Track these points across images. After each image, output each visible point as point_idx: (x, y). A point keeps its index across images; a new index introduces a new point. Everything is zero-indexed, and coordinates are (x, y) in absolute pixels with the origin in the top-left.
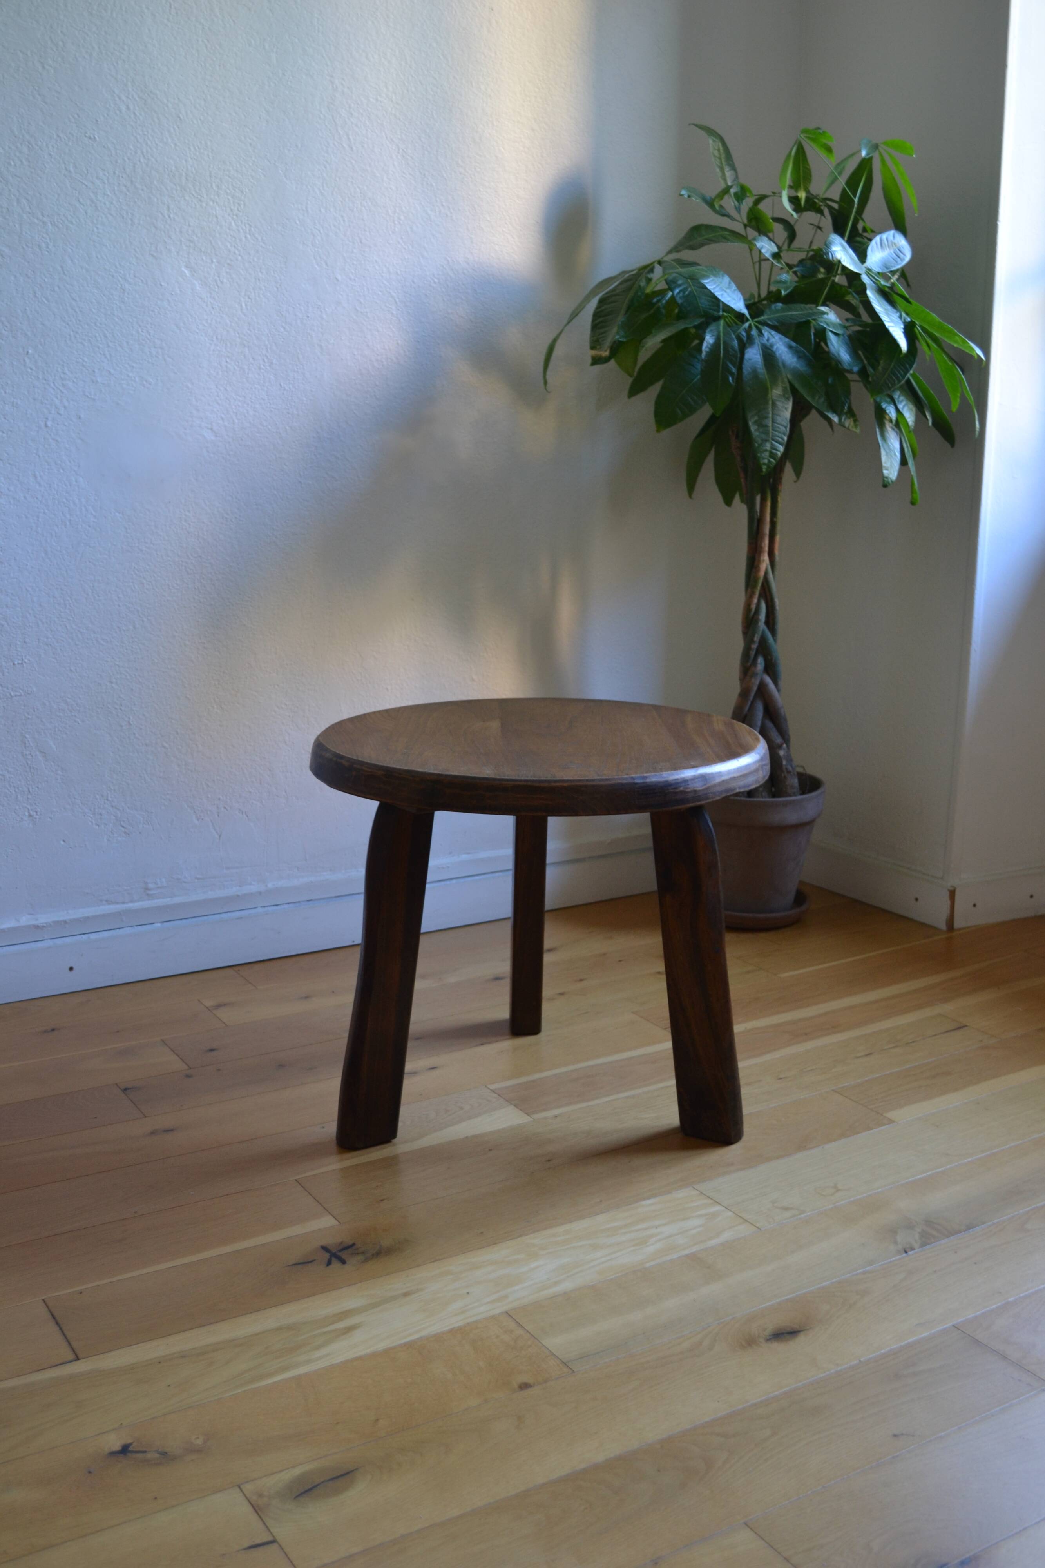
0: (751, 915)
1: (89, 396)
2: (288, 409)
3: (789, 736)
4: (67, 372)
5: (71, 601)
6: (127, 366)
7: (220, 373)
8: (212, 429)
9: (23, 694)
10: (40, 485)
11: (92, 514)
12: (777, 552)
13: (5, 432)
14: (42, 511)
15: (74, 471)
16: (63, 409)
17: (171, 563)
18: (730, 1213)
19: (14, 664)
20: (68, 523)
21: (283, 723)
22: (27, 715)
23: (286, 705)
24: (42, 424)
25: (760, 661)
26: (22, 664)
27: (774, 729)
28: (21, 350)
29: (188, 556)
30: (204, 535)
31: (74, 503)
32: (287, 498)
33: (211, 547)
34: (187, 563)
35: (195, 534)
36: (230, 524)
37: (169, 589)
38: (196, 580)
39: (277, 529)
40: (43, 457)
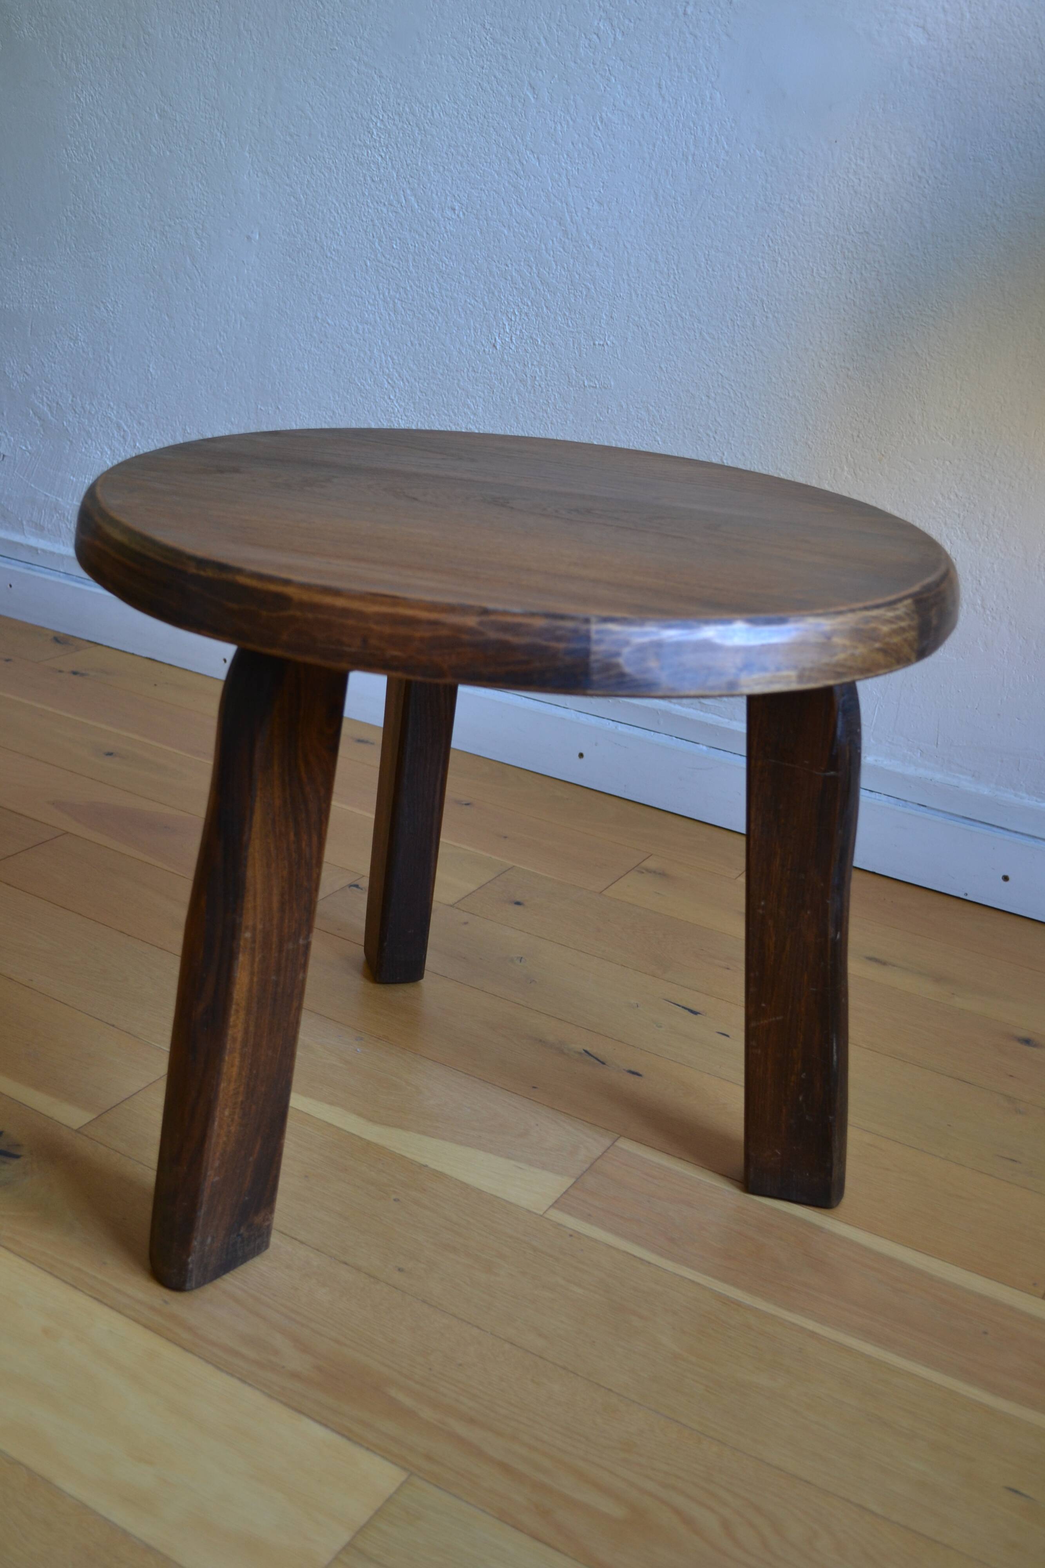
5: (676, 271)
9: (598, 386)
10: (664, 99)
11: (724, 148)
14: (661, 137)
15: (711, 82)
17: (821, 236)
19: (594, 344)
20: (690, 158)
21: (946, 524)
22: (598, 415)
23: (957, 495)
24: (681, 11)
26: (603, 345)
29: (848, 229)
30: (879, 200)
31: (703, 130)
32: (1031, 154)
33: (887, 220)
34: (845, 240)
35: (866, 195)
36: (925, 187)
37: (812, 275)
38: (855, 269)
39: (1002, 205)
40: (675, 58)
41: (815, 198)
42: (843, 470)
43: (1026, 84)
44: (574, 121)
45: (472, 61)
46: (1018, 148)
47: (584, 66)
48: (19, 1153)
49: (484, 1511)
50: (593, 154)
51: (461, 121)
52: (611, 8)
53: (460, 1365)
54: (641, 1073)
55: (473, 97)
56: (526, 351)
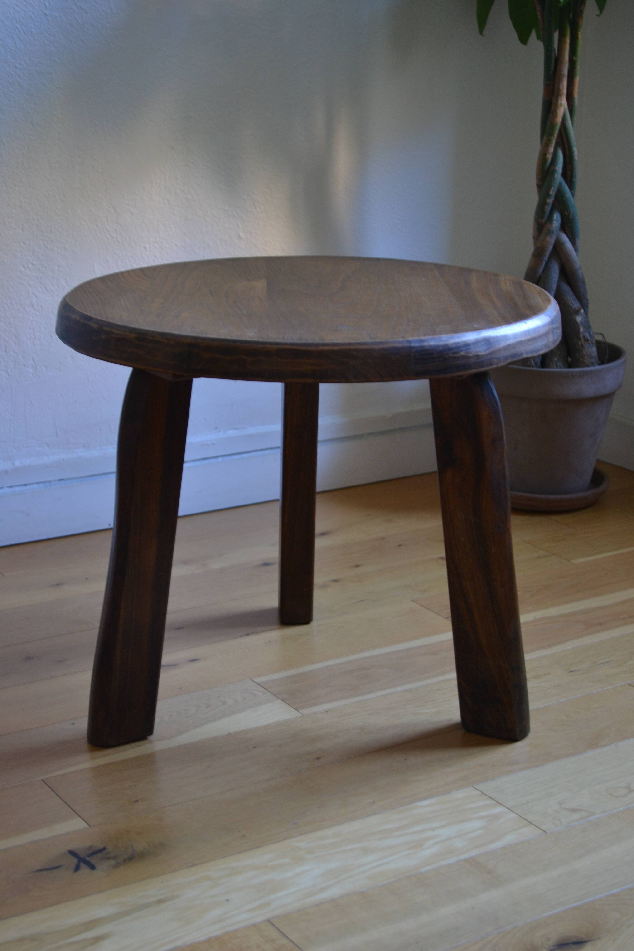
0: (543, 496)
3: (587, 300)
12: (576, 95)
18: (513, 815)
21: (30, 285)
23: (33, 264)
25: (557, 217)
27: (571, 293)
39: (20, 67)
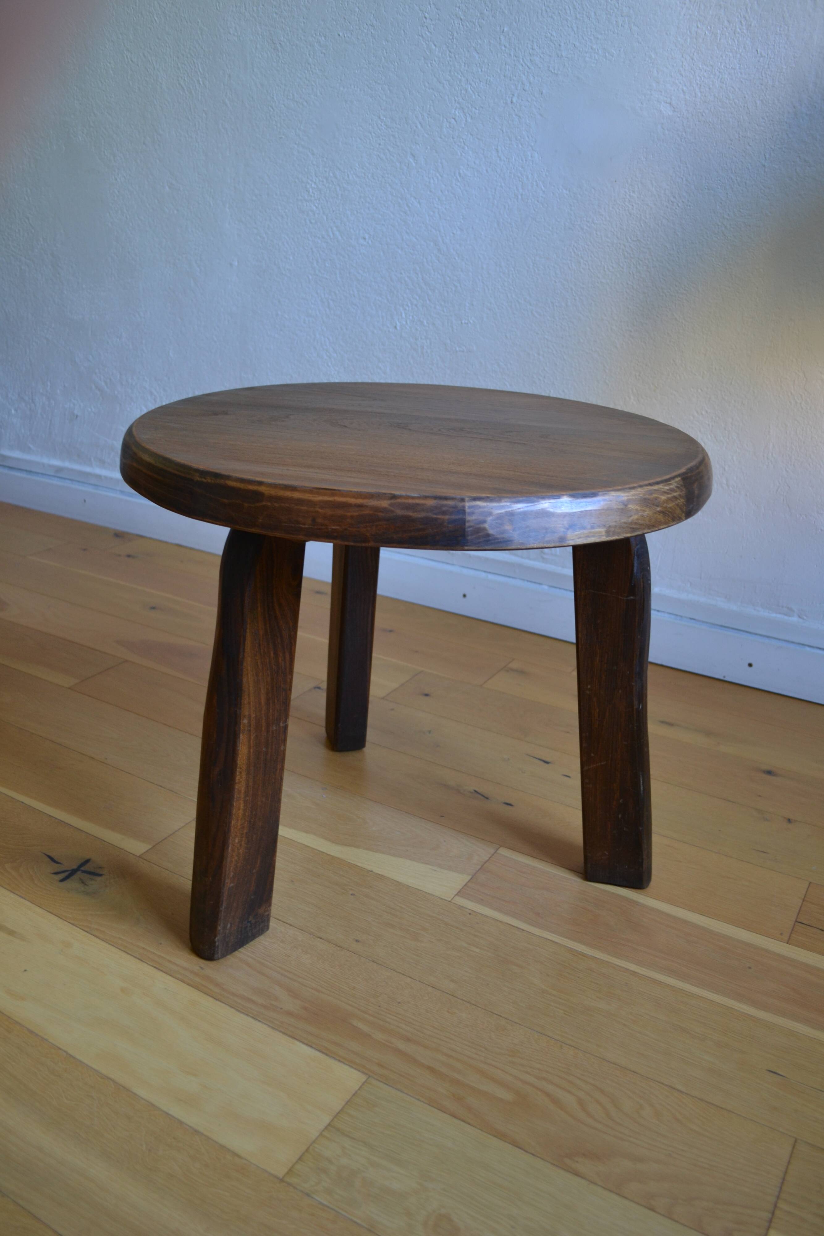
1: (553, 71)
2: (762, 79)
4: (535, 47)
5: (514, 272)
6: (592, 38)
7: (689, 40)
8: (670, 104)
9: (465, 350)
10: (500, 159)
11: (541, 189)
13: (477, 108)
14: (500, 184)
15: (531, 146)
16: (528, 85)
17: (609, 244)
20: (520, 197)
21: (700, 431)
22: (466, 370)
23: (707, 412)
24: (509, 101)
26: (467, 323)
28: (498, 28)
29: (627, 239)
30: (646, 218)
31: (527, 178)
32: (745, 183)
33: (652, 232)
34: (625, 246)
35: (638, 215)
36: (676, 209)
37: (604, 270)
38: (632, 265)
39: (728, 218)
40: (507, 132)
41: (604, 219)
42: (630, 398)
43: (740, 137)
44: (442, 176)
45: (373, 141)
46: (736, 180)
47: (446, 140)
48: (101, 873)
49: (419, 1100)
50: (455, 197)
51: (367, 180)
52: (463, 101)
53: (399, 1003)
54: (512, 804)
55: (375, 164)
56: (417, 329)
